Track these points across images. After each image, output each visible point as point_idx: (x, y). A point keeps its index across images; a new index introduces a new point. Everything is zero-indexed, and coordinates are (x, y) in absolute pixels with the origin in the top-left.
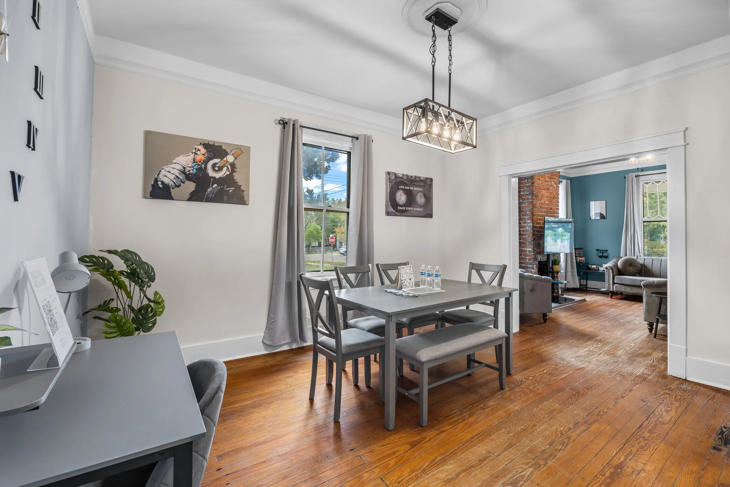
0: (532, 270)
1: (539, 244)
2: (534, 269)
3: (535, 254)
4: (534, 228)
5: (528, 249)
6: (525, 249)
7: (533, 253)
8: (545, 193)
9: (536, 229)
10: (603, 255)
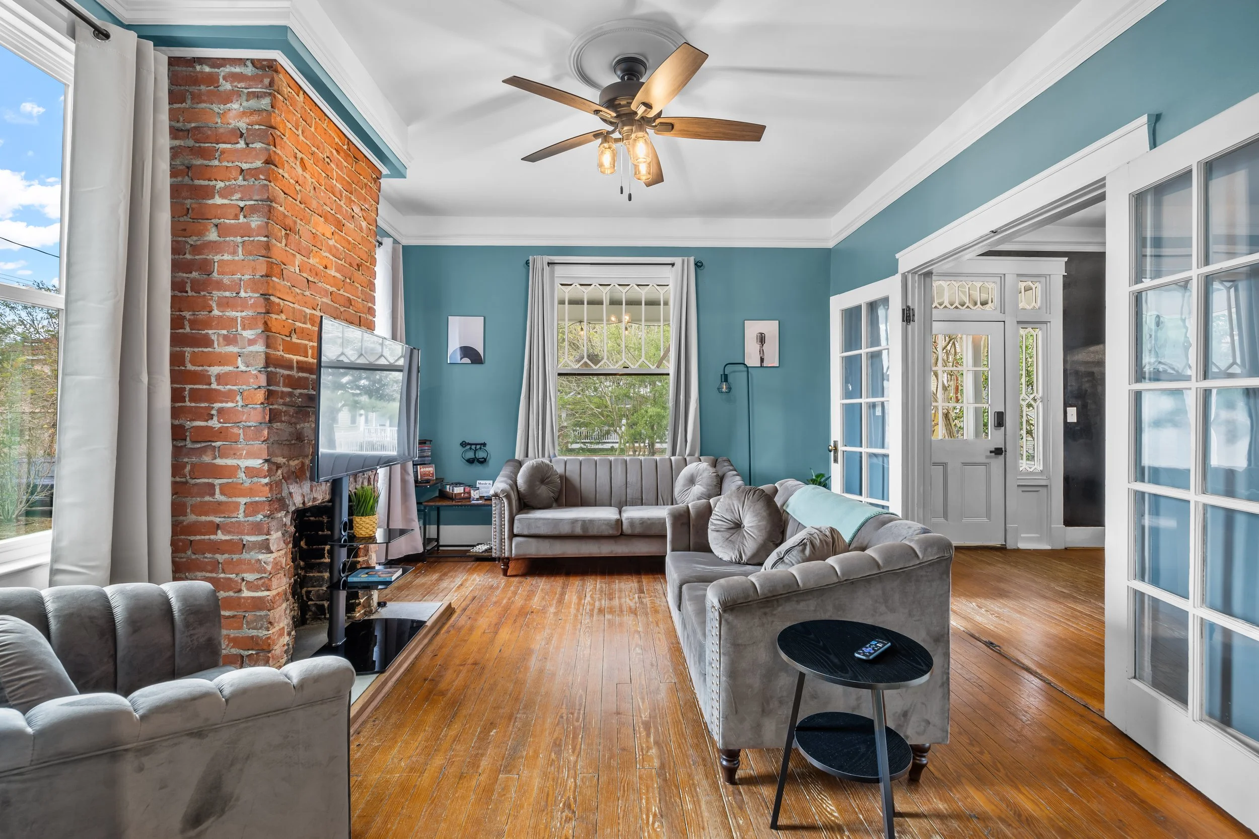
0: (261, 557)
1: (299, 437)
2: (273, 547)
3: (278, 484)
4: (276, 366)
5: (244, 463)
6: (230, 462)
7: (267, 480)
8: (328, 235)
9: (286, 372)
10: (477, 456)
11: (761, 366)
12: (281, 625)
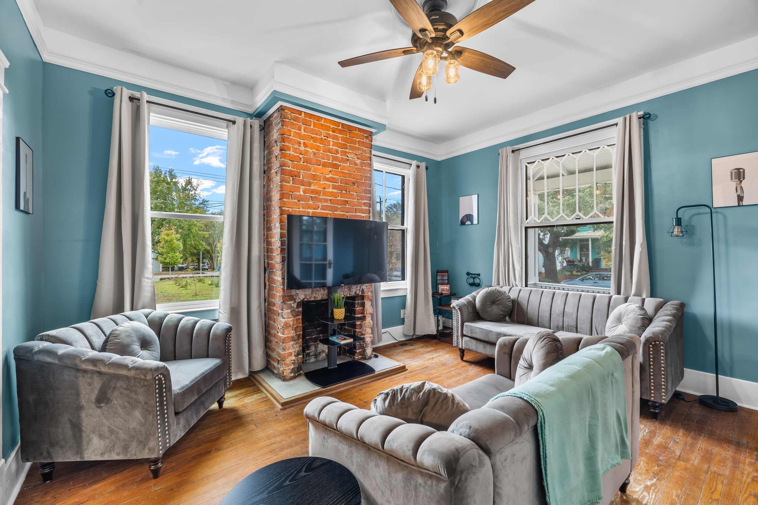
2: (285, 316)
8: (326, 173)
10: (475, 281)
11: (739, 206)
12: (290, 351)
